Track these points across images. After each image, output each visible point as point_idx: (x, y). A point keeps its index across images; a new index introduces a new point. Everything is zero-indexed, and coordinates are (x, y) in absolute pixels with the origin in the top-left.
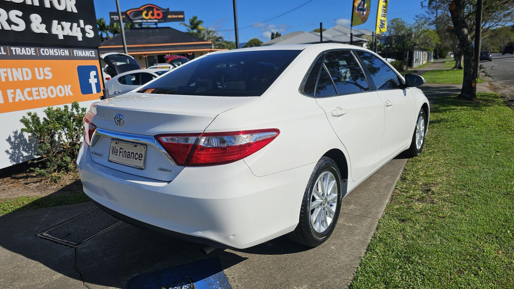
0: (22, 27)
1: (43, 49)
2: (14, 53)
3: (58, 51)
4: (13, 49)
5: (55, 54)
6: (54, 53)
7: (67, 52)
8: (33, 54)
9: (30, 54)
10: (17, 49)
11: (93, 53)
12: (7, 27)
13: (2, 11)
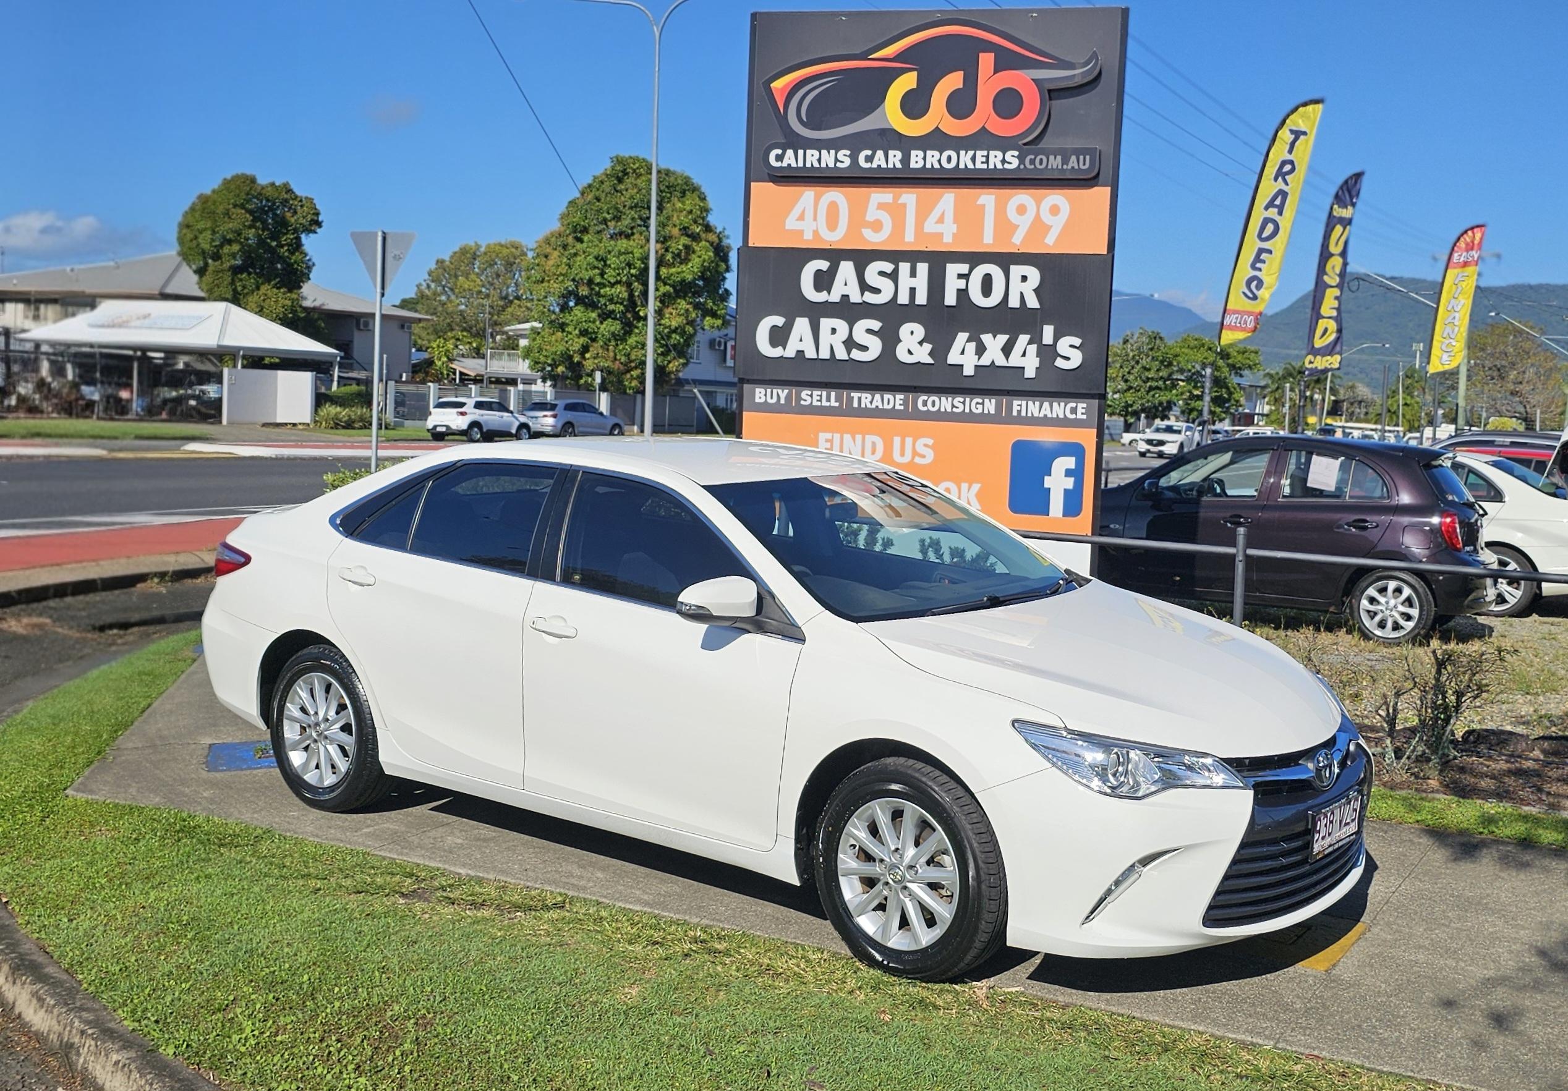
0: (874, 351)
1: (926, 398)
2: (856, 405)
4: (855, 395)
5: (955, 410)
6: (953, 406)
7: (990, 405)
8: (898, 407)
9: (890, 406)
10: (864, 395)
11: (1080, 410)
12: (841, 354)
13: (842, 326)
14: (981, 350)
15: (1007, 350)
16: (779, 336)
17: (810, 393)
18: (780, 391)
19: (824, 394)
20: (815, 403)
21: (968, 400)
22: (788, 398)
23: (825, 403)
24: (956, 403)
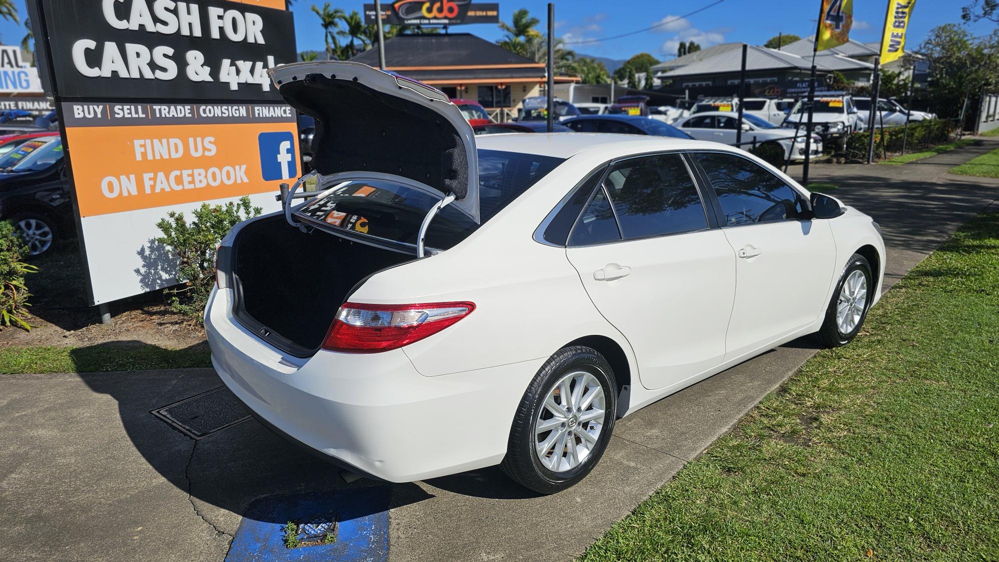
0: (172, 72)
1: (204, 107)
2: (158, 115)
3: (228, 110)
4: (157, 108)
5: (224, 115)
6: (222, 113)
7: (242, 111)
8: (188, 115)
9: (182, 115)
10: (163, 107)
11: (288, 112)
12: (148, 74)
13: (143, 49)
14: (238, 72)
15: (252, 71)
16: (94, 58)
17: (121, 107)
18: (96, 107)
19: (133, 107)
20: (127, 116)
21: (230, 107)
22: (104, 112)
23: (134, 115)
24: (224, 111)
